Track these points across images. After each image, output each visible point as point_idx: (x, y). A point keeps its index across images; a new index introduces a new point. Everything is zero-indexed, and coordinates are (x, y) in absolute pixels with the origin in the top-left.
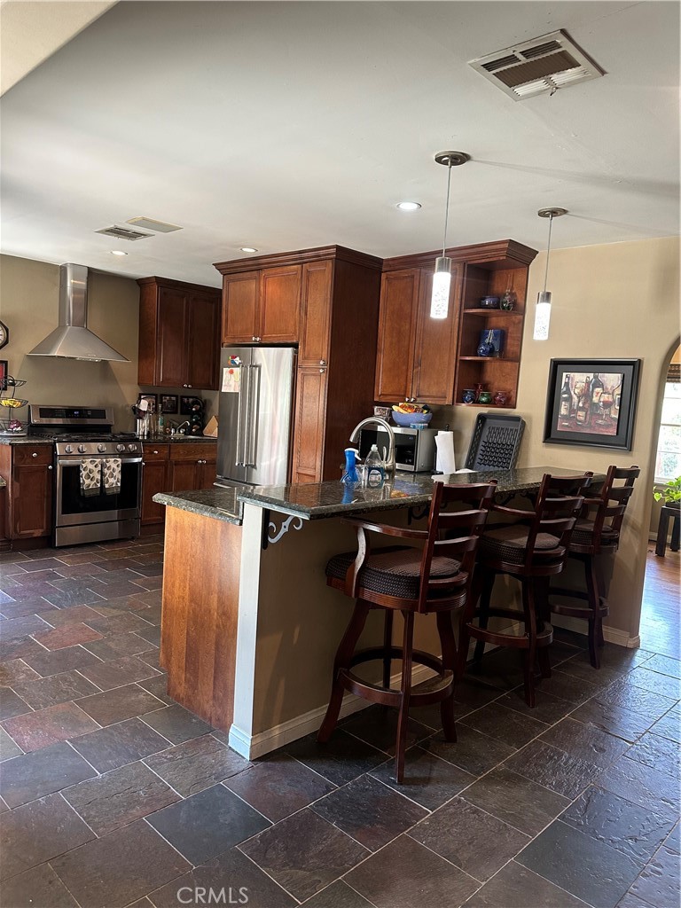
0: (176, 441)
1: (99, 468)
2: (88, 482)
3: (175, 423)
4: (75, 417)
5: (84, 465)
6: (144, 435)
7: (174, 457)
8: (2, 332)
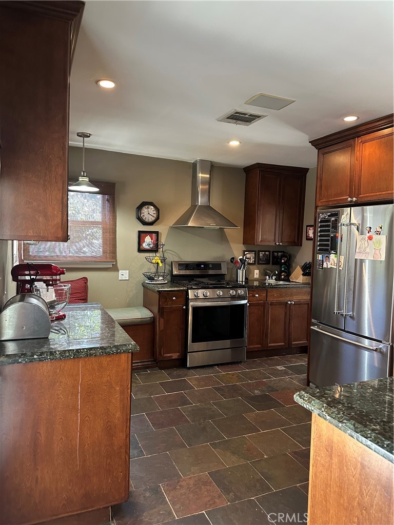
0: (271, 286)
3: (268, 271)
4: (202, 269)
6: (243, 281)
7: (270, 299)
8: (155, 212)
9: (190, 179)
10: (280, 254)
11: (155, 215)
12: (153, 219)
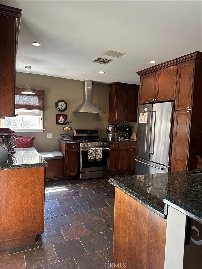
0: (121, 141)
1: (94, 152)
2: (90, 157)
3: (121, 135)
4: (87, 133)
5: (89, 151)
6: (110, 139)
7: (120, 148)
8: (65, 105)
9: (82, 89)
10: (126, 126)
11: (65, 107)
12: (64, 108)
